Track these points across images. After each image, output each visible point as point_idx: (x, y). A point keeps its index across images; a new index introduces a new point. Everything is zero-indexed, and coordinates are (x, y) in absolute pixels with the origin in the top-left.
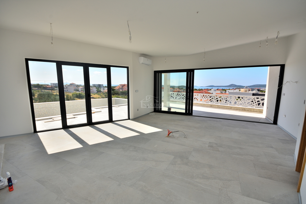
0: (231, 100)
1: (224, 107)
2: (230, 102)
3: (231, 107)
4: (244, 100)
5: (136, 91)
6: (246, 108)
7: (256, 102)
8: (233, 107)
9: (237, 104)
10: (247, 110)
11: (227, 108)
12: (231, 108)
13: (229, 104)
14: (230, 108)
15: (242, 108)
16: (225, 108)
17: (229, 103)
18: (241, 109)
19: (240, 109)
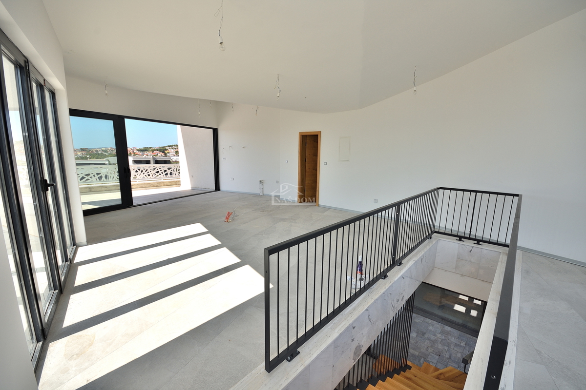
4: (147, 172)
6: (154, 183)
7: (162, 173)
9: (137, 178)
10: (155, 185)
15: (148, 184)
18: (148, 186)
19: (146, 186)
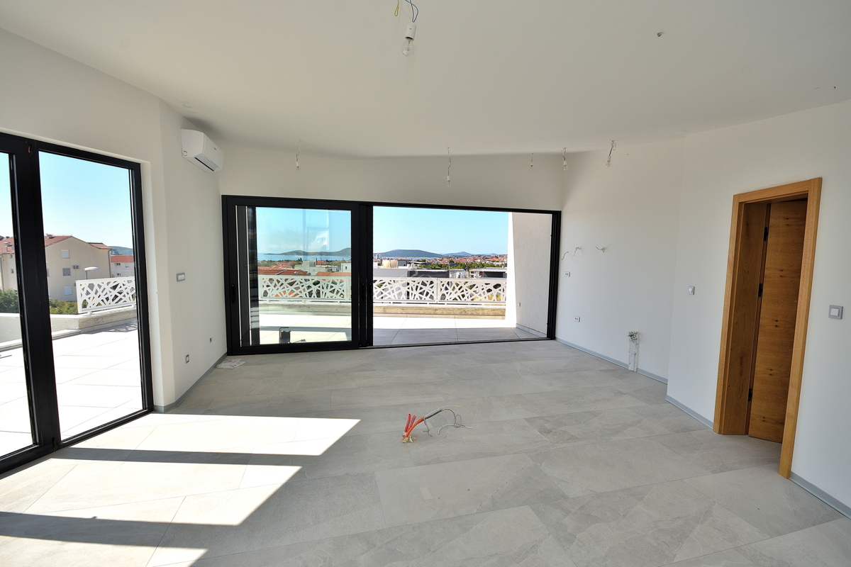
0: (432, 290)
1: (418, 311)
2: (432, 297)
3: (436, 310)
5: (180, 277)
6: (467, 308)
8: (440, 309)
9: (446, 300)
11: (427, 312)
12: (434, 313)
13: (428, 303)
14: (432, 312)
15: (459, 309)
16: (421, 312)
17: (428, 298)
